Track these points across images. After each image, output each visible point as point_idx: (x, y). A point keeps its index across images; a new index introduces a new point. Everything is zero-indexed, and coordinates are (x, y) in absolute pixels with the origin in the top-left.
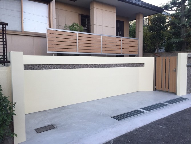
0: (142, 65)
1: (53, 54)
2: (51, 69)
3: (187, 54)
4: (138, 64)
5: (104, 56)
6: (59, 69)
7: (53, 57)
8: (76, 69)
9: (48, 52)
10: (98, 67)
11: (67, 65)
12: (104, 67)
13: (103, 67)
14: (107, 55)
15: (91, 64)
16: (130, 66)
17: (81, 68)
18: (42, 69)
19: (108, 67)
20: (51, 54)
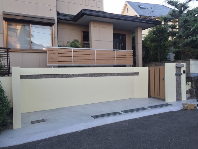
0: (137, 74)
1: (53, 66)
2: (50, 78)
3: (175, 64)
4: (133, 73)
5: (98, 66)
6: (57, 78)
7: (53, 68)
8: (72, 78)
9: (48, 65)
10: (92, 76)
11: (64, 74)
12: (98, 76)
13: (96, 76)
14: (101, 66)
15: (86, 74)
16: (125, 75)
17: (76, 77)
18: (43, 78)
19: (101, 76)
20: (51, 67)
